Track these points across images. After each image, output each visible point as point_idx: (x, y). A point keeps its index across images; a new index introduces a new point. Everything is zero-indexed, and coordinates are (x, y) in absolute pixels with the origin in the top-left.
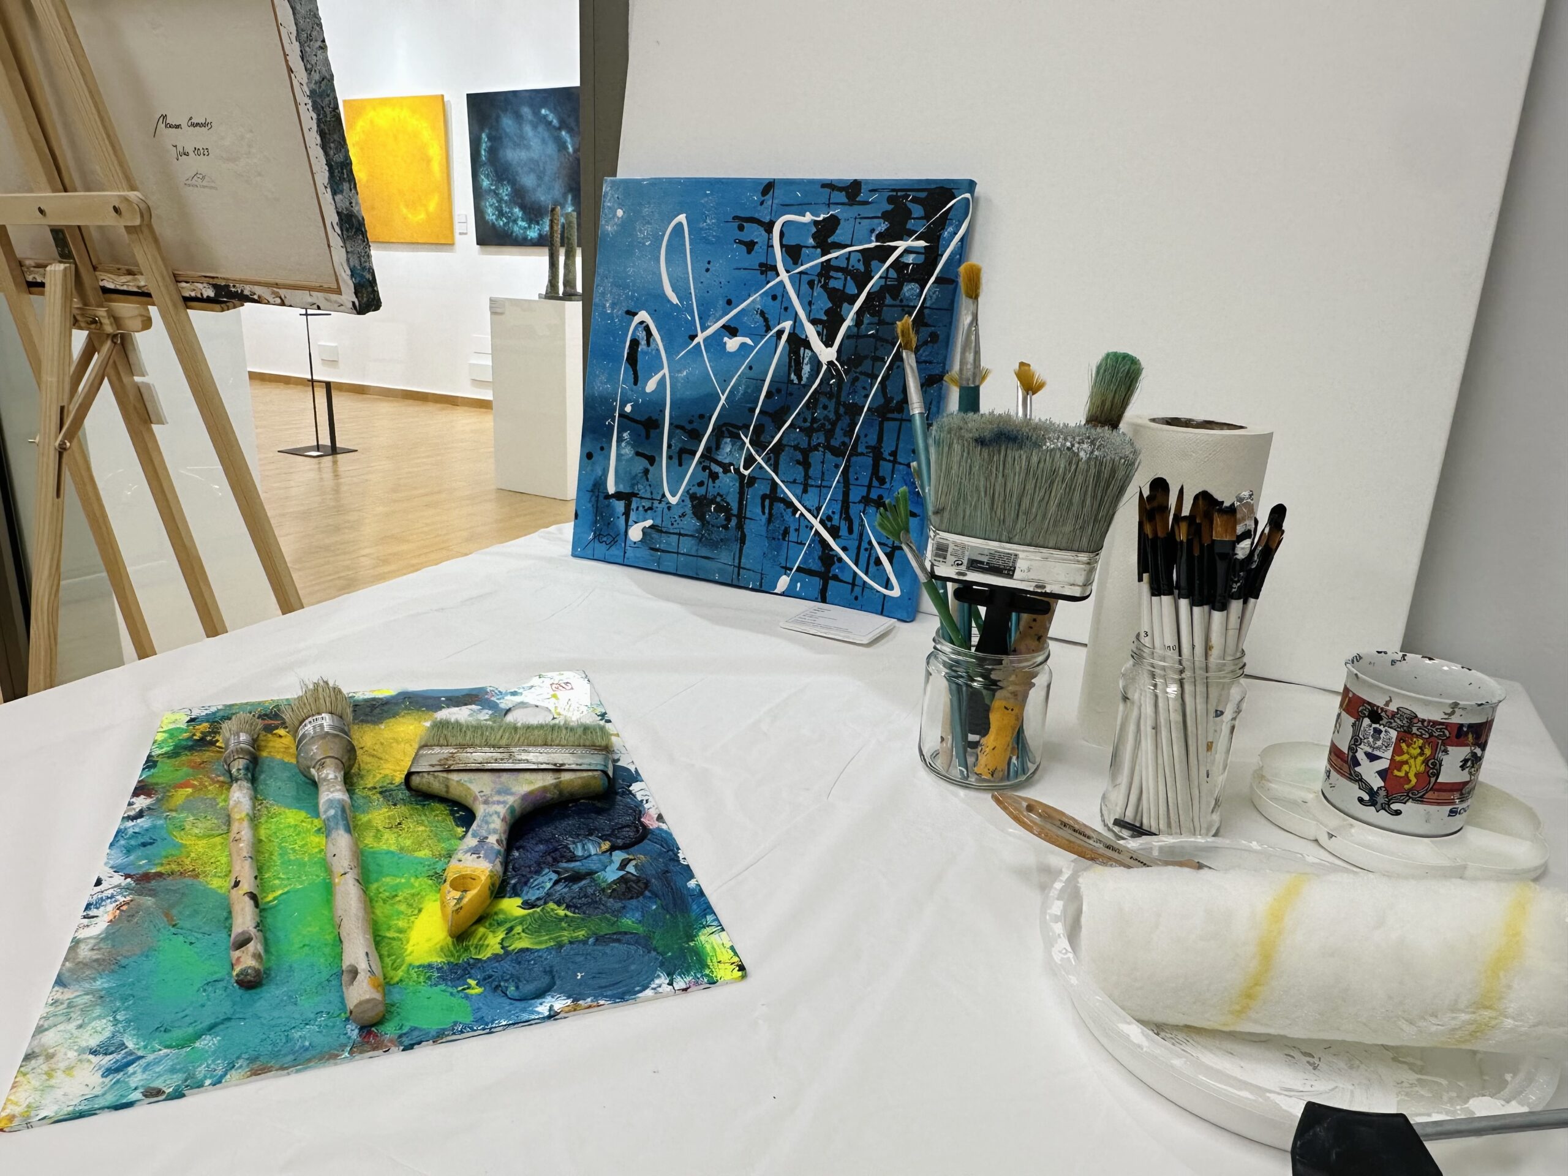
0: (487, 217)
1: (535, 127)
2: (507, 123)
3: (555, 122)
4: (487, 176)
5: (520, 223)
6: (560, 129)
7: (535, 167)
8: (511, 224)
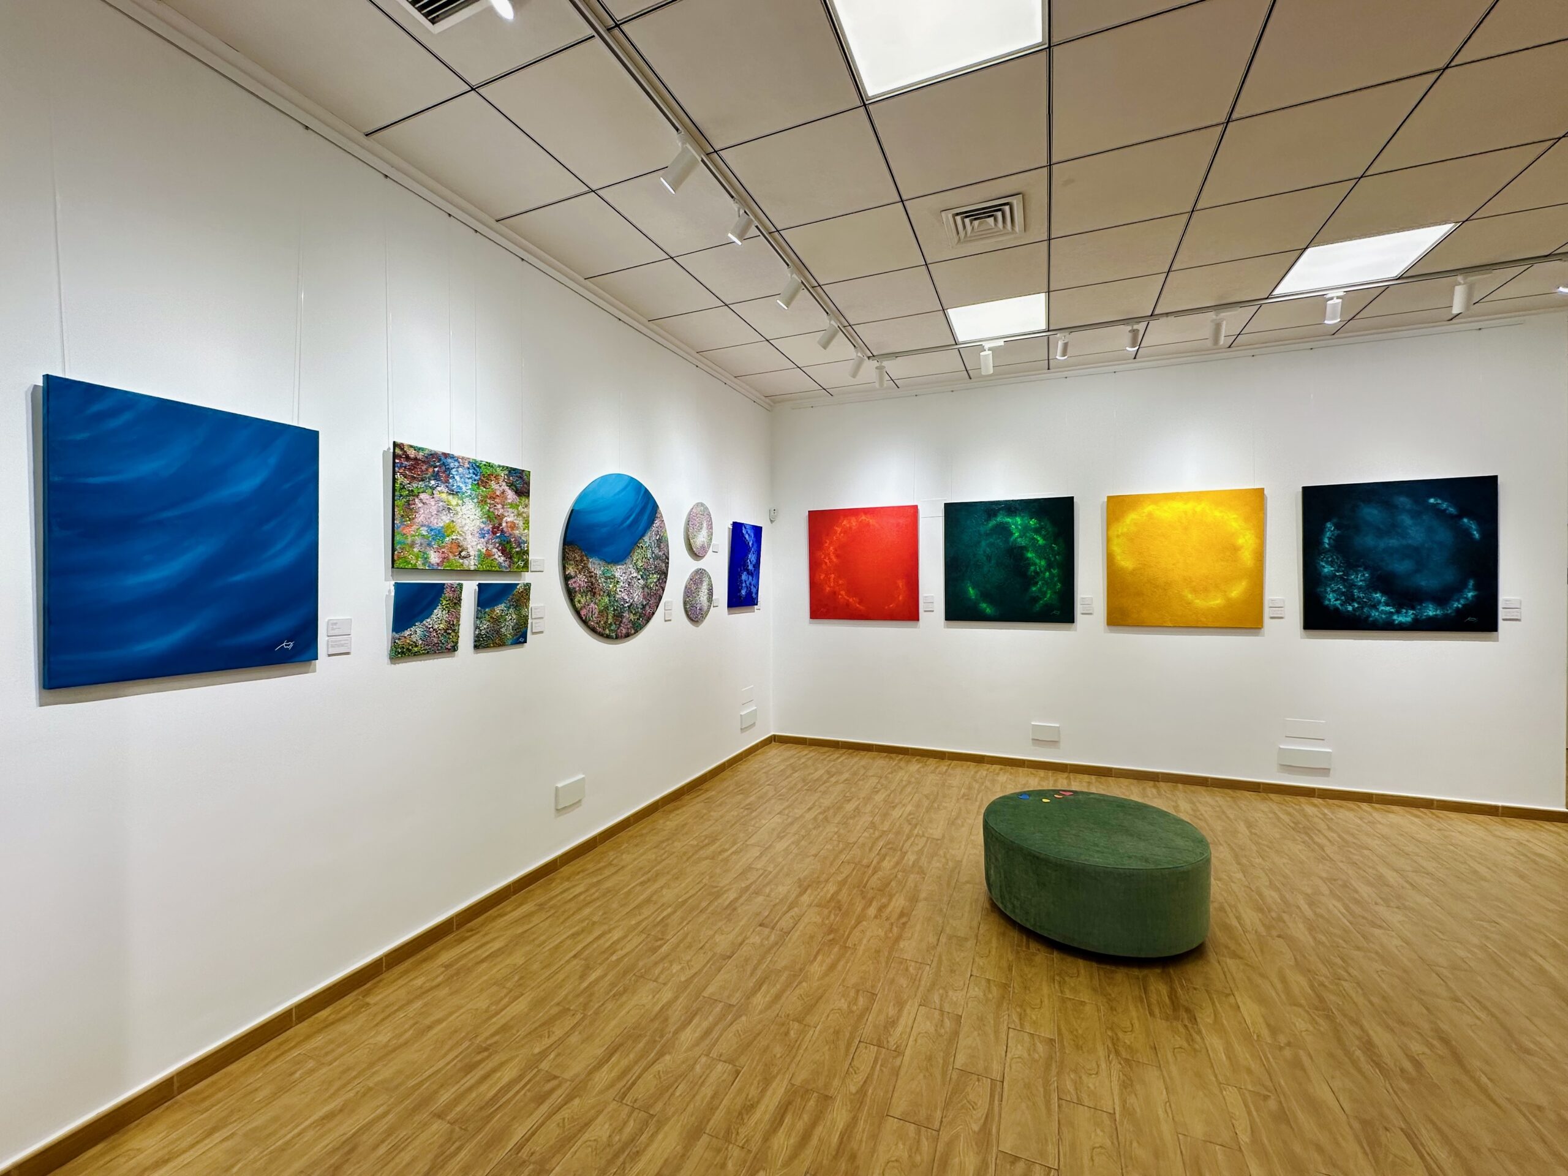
0: (1327, 602)
1: (1416, 515)
2: (1371, 513)
3: (1452, 510)
4: (1332, 564)
5: (1382, 608)
6: (1460, 516)
7: (1414, 553)
8: (1365, 610)
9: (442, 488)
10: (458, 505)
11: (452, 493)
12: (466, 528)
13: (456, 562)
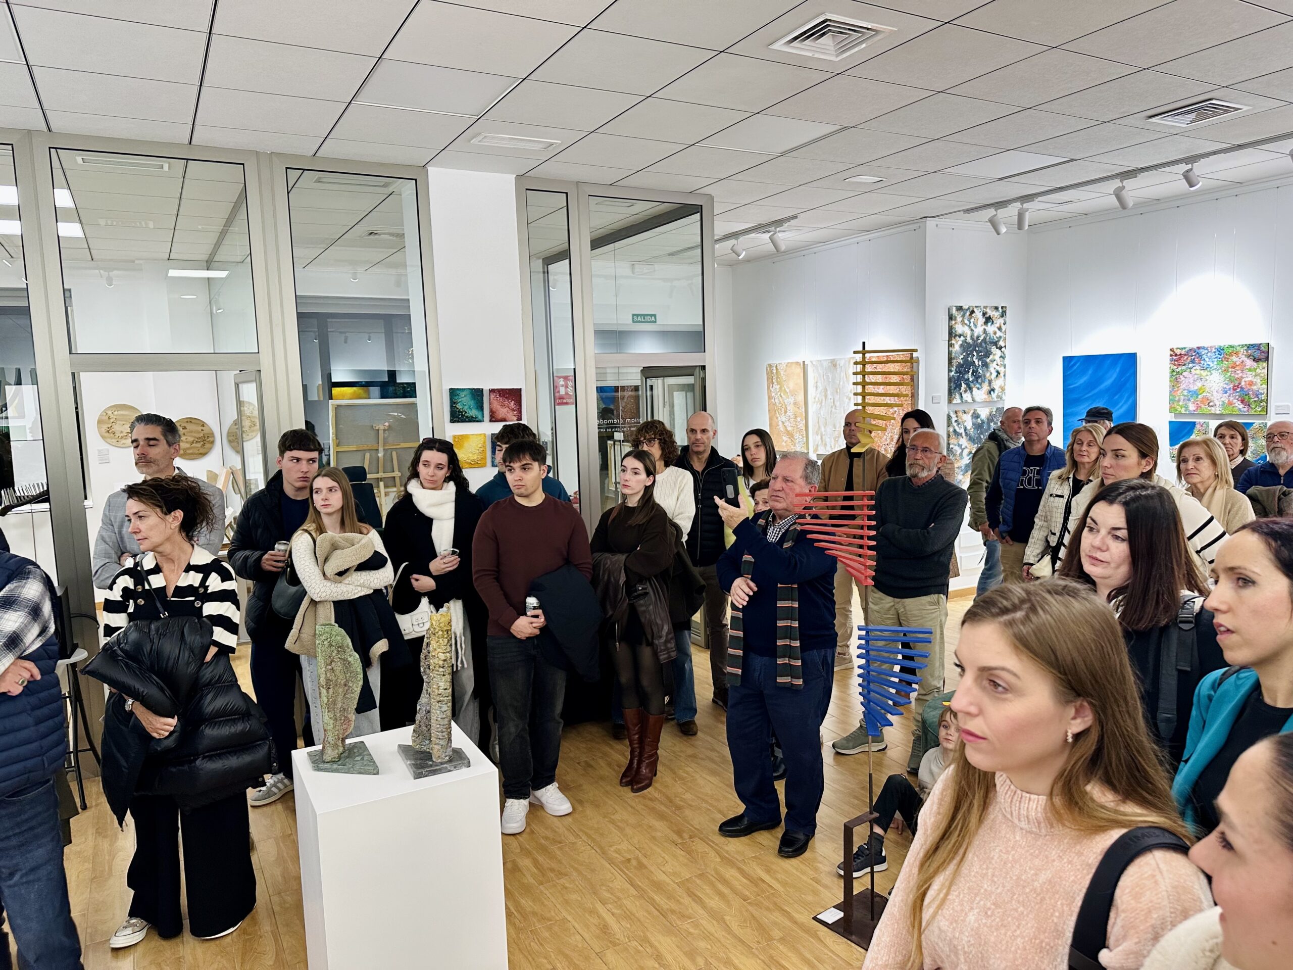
9: (1197, 367)
10: (1207, 375)
11: (1203, 369)
12: (1212, 389)
13: (1206, 409)
